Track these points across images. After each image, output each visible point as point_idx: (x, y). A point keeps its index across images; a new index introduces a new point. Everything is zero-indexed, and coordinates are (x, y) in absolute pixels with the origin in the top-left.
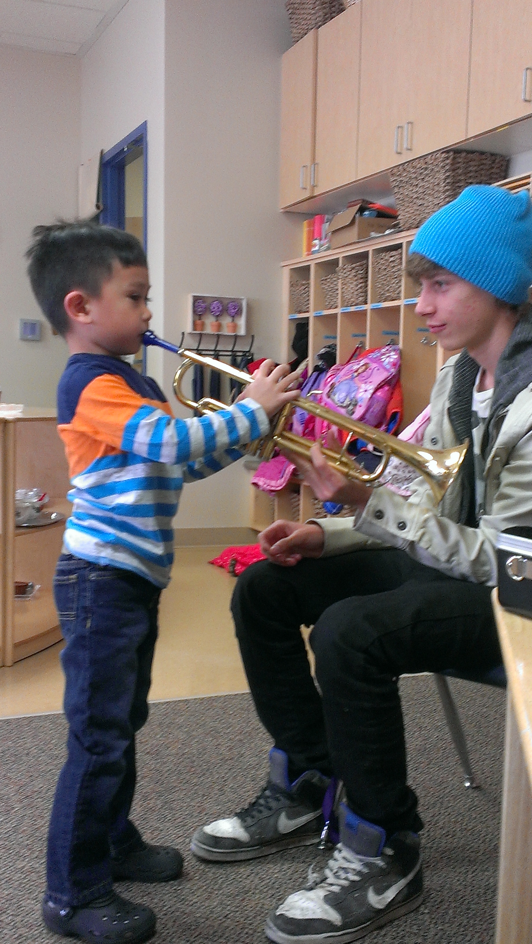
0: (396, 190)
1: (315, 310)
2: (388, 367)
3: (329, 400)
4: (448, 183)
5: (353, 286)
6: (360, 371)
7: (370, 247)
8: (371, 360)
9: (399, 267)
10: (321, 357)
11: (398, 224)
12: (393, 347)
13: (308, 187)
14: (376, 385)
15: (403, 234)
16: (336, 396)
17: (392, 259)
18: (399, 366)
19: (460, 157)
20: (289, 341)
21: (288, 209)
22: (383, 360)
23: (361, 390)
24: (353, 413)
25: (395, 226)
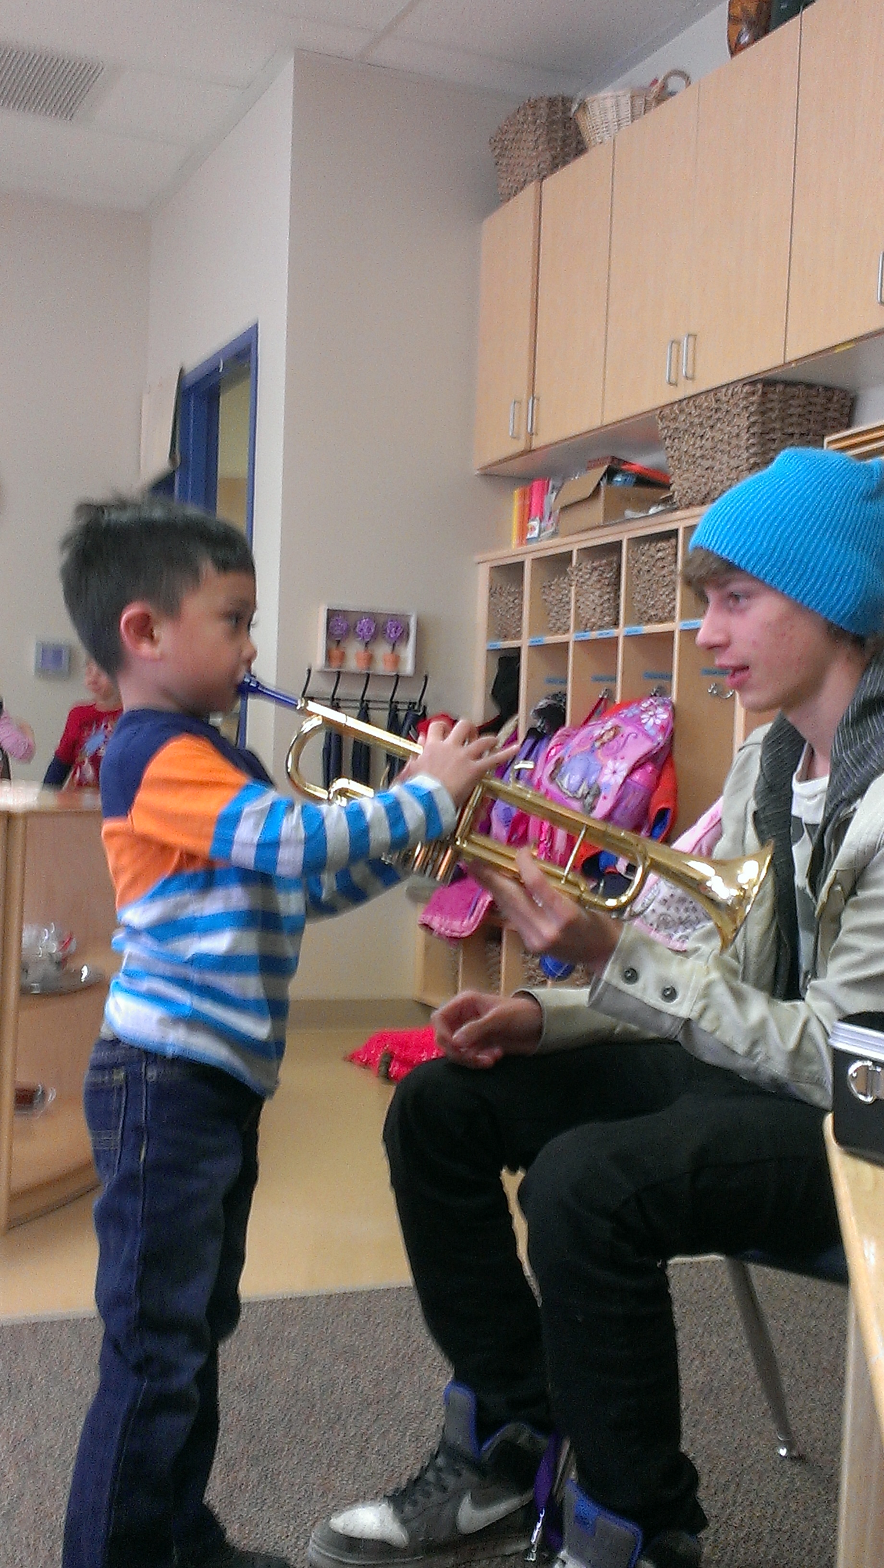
0: (668, 442)
1: (530, 634)
2: (652, 732)
3: (553, 788)
4: (754, 434)
5: (594, 597)
6: (605, 738)
7: (623, 534)
8: (623, 720)
9: (673, 567)
10: (540, 713)
11: (671, 497)
12: (660, 700)
13: (523, 434)
14: (632, 763)
15: (679, 514)
16: (566, 779)
17: (660, 554)
18: (671, 732)
19: (774, 392)
20: (487, 686)
21: (488, 471)
22: (643, 721)
23: (608, 771)
24: (593, 808)
25: (665, 501)
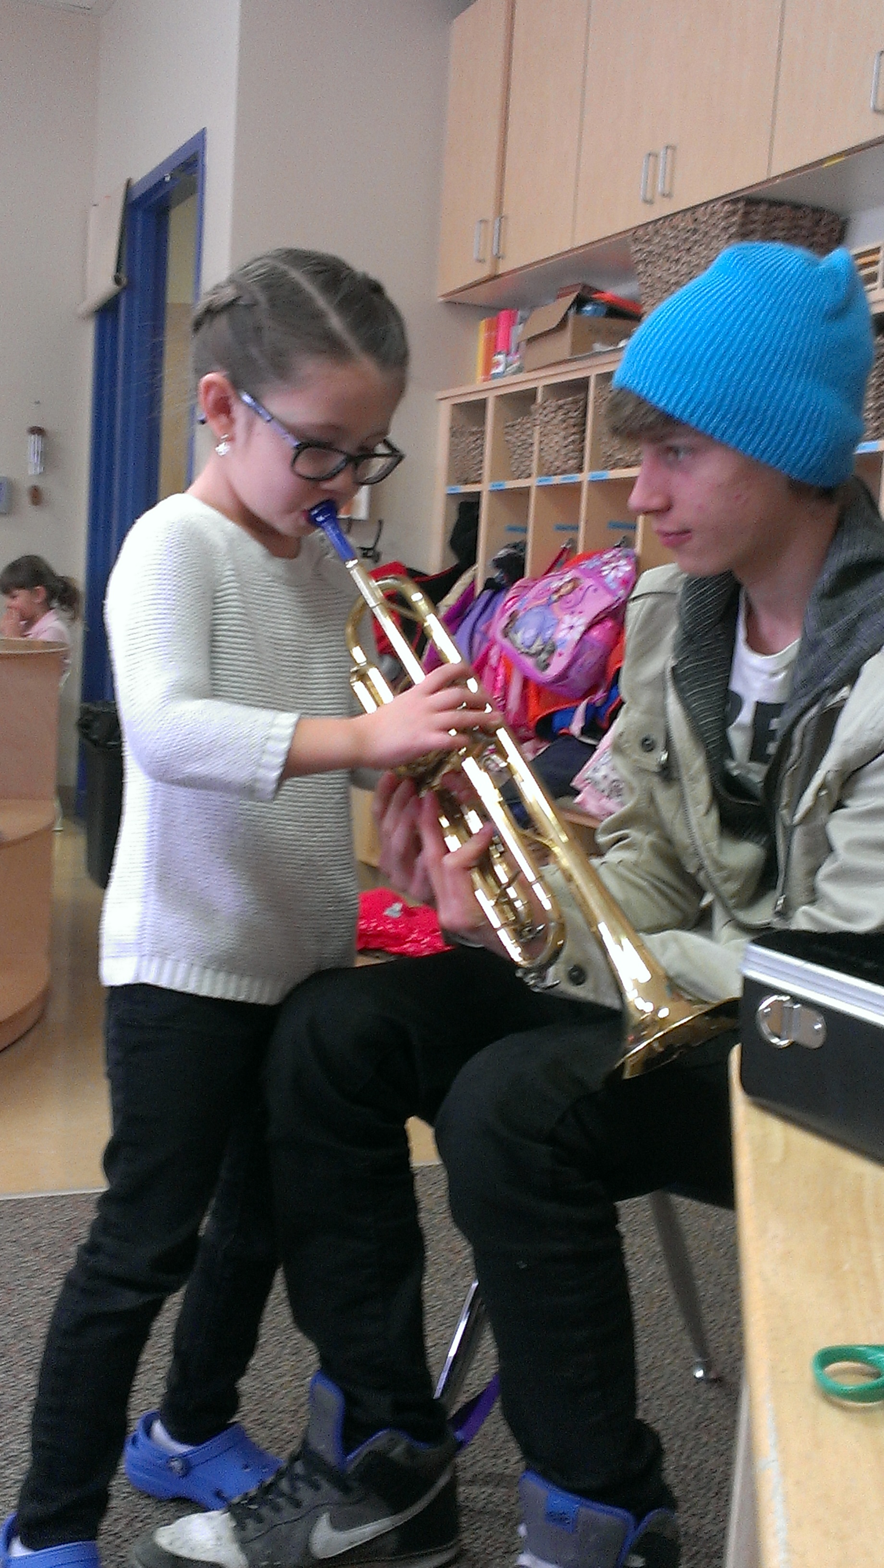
0: (641, 268)
1: (493, 478)
2: (613, 586)
3: (505, 642)
5: (558, 439)
6: (563, 591)
7: (592, 370)
8: (584, 572)
10: (499, 563)
12: (624, 552)
13: (489, 258)
14: (589, 619)
16: (519, 634)
19: (757, 212)
20: (446, 533)
21: (452, 298)
22: (604, 573)
23: (564, 626)
24: (548, 665)
